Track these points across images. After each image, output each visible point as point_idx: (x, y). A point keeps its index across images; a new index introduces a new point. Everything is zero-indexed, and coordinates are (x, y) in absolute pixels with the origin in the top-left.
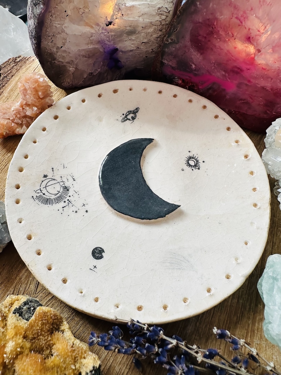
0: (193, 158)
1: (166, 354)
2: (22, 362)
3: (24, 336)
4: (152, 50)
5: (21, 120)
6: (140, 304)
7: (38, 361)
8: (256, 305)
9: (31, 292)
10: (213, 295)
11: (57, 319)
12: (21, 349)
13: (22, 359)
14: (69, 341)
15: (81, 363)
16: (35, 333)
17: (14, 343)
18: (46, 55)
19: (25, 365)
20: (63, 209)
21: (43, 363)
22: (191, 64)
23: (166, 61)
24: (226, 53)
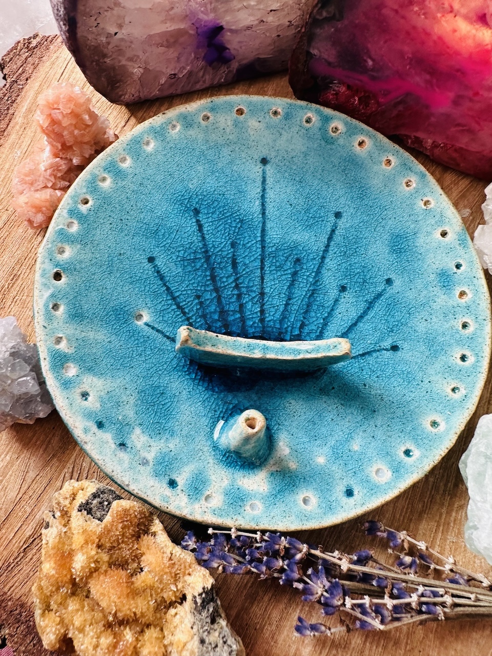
3: (98, 544)
4: (288, 23)
8: (456, 485)
11: (145, 517)
12: (95, 565)
13: (99, 578)
14: (165, 549)
15: (185, 581)
16: (114, 541)
17: (85, 557)
18: (88, 49)
21: (130, 583)
22: (365, 58)
23: (316, 51)
24: (435, 42)
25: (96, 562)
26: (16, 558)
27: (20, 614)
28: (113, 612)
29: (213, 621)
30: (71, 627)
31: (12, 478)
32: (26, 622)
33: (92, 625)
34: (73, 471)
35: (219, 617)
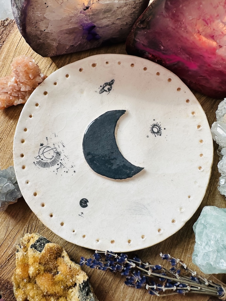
0: (156, 125)
1: (129, 271)
2: (40, 279)
3: (39, 262)
4: (126, 24)
5: (17, 94)
6: (113, 239)
7: (50, 279)
9: (40, 226)
10: (162, 234)
11: (59, 250)
12: (38, 271)
13: (40, 277)
14: (68, 264)
15: (76, 278)
16: (46, 261)
17: (34, 268)
18: (31, 36)
19: (42, 282)
20: (57, 170)
21: (53, 279)
22: (160, 45)
23: (138, 40)
24: (191, 43)
25: (39, 270)
26: (5, 263)
27: (7, 286)
28: (46, 292)
29: (87, 294)
30: (29, 296)
31: (2, 229)
32: (10, 289)
33: (37, 296)
34: (28, 227)
35: (90, 292)
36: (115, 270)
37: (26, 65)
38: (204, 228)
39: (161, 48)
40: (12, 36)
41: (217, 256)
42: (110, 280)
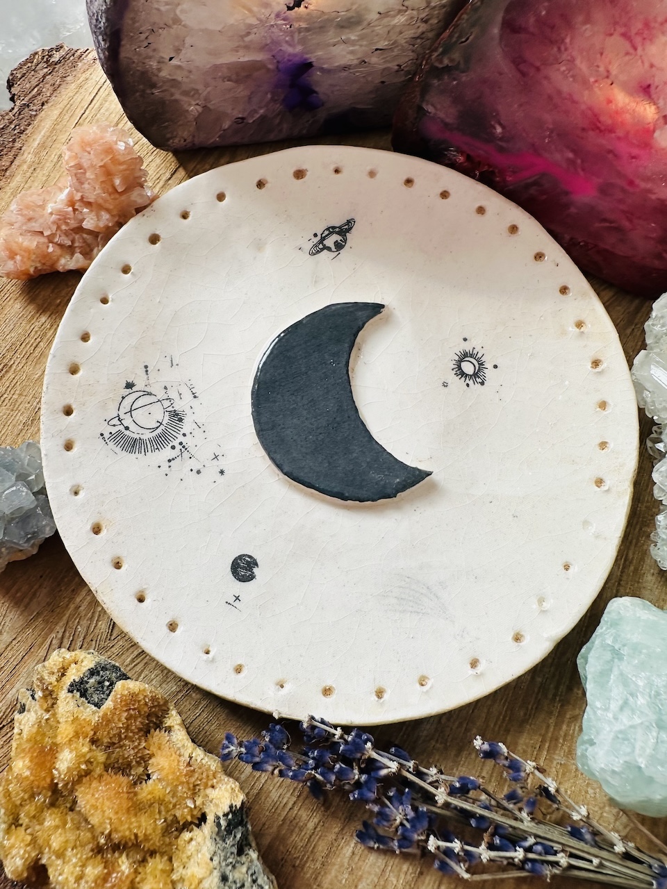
0: (471, 356)
1: (375, 786)
2: (91, 792)
3: (92, 738)
4: (397, 67)
5: (71, 237)
6: (329, 683)
7: (123, 792)
8: (570, 689)
9: (99, 637)
10: (482, 674)
11: (159, 705)
12: (86, 765)
13: (91, 784)
14: (182, 751)
15: (207, 796)
16: (114, 735)
17: (74, 754)
18: (132, 75)
19: (98, 799)
20: (170, 464)
21: (132, 794)
22: (493, 123)
23: (431, 107)
24: (583, 113)
25: (88, 762)
28: (107, 832)
29: (240, 852)
30: (47, 849)
33: (76, 848)
34: (63, 637)
35: (249, 847)
36: (330, 783)
37: (109, 150)
38: (613, 658)
39: (494, 131)
40: (68, 91)
41: (659, 741)
42: (311, 825)
